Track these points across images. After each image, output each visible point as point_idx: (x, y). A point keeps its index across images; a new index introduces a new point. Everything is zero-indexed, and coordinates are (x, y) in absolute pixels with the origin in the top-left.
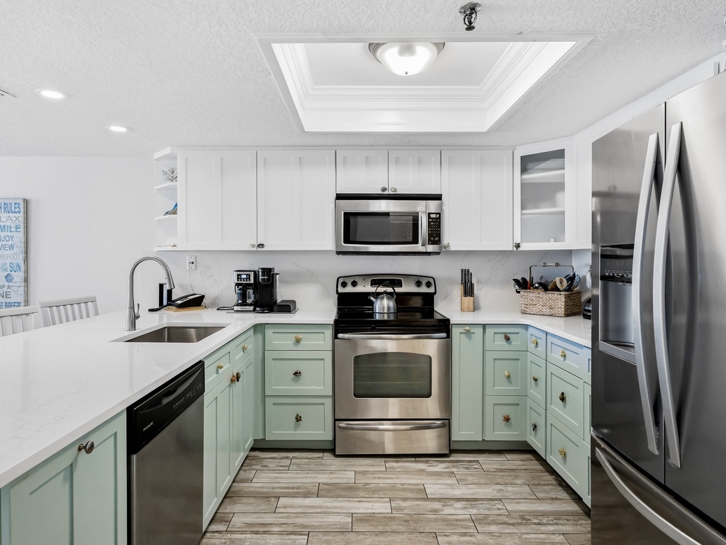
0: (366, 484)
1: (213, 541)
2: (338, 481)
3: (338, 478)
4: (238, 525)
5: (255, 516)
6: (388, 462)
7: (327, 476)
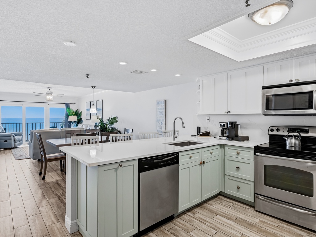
0: (261, 227)
1: (186, 217)
2: (248, 220)
3: (249, 219)
4: (197, 217)
5: (204, 216)
6: (282, 223)
7: (244, 216)
